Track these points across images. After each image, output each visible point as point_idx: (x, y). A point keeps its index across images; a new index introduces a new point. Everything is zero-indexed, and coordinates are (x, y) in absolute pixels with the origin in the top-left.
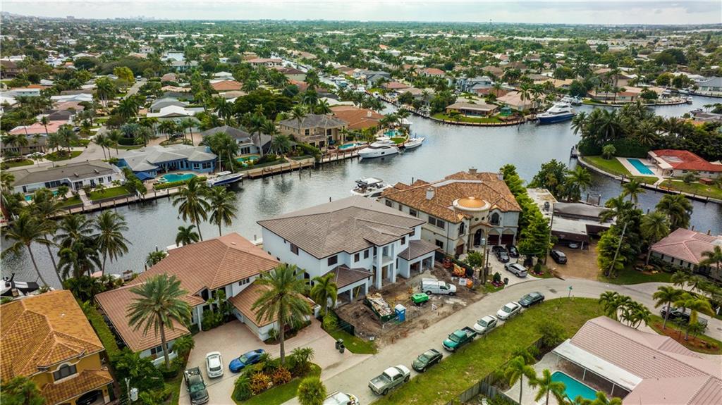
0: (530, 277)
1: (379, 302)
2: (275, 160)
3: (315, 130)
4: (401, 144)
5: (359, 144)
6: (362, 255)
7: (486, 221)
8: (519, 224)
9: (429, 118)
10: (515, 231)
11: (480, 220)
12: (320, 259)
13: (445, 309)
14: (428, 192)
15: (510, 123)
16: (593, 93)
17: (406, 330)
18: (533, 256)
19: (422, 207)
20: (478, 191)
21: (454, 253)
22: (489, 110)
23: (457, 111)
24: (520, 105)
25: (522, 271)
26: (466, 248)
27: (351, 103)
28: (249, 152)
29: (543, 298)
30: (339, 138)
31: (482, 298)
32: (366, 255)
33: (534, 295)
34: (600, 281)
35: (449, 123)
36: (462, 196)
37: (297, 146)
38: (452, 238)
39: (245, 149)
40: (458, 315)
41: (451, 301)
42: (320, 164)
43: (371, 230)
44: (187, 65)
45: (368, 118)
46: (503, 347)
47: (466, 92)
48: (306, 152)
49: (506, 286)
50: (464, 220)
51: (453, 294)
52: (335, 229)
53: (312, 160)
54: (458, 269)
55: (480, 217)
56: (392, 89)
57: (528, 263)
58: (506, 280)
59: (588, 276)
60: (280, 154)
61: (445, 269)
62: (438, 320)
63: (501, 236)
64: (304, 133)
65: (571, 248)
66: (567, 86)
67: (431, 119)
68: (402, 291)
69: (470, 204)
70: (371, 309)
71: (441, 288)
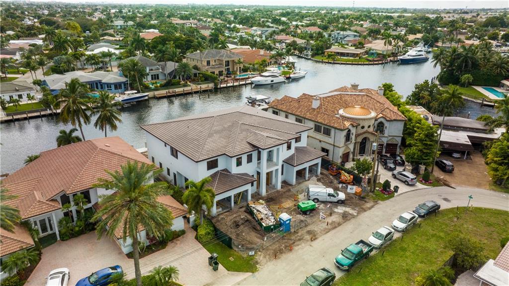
0: (419, 185)
1: (261, 209)
2: (180, 84)
3: (215, 61)
4: (288, 76)
5: (252, 74)
6: (244, 159)
7: (371, 129)
8: (403, 134)
9: (310, 59)
10: (399, 140)
11: (366, 128)
12: (197, 162)
13: (334, 218)
14: (314, 101)
15: (377, 63)
16: (440, 44)
17: (291, 242)
18: (421, 164)
19: (308, 115)
20: (362, 102)
21: (339, 161)
22: (359, 53)
23: (333, 53)
24: (383, 49)
25: (412, 179)
26: (351, 156)
27: (249, 47)
28: (158, 78)
29: (439, 207)
30: (235, 69)
31: (372, 207)
32: (250, 160)
33: (430, 205)
34: (493, 190)
35: (327, 62)
36: (346, 106)
37: (199, 73)
38: (338, 145)
39: (155, 75)
40: (349, 226)
41: (340, 209)
42: (218, 88)
43: (255, 134)
44: (125, 24)
45: (261, 55)
46: (405, 265)
47: (339, 43)
48: (206, 79)
49: (396, 194)
50: (350, 127)
51: (341, 203)
52: (217, 132)
53: (211, 86)
54: (345, 176)
55: (366, 124)
56: (281, 40)
57: (415, 171)
58: (396, 188)
59: (479, 185)
60: (184, 80)
61: (331, 177)
62: (327, 231)
63: (385, 145)
64: (206, 64)
65: (453, 157)
66: (418, 39)
67: (312, 60)
68: (287, 198)
69: (356, 112)
70: (254, 218)
71: (329, 195)
